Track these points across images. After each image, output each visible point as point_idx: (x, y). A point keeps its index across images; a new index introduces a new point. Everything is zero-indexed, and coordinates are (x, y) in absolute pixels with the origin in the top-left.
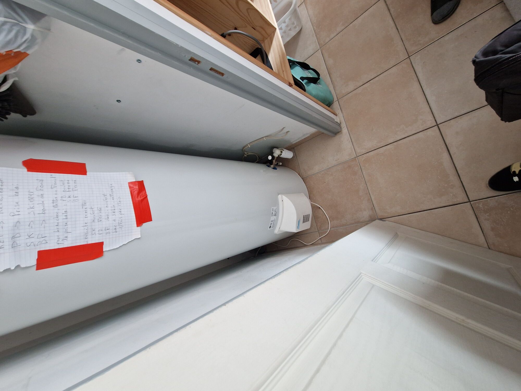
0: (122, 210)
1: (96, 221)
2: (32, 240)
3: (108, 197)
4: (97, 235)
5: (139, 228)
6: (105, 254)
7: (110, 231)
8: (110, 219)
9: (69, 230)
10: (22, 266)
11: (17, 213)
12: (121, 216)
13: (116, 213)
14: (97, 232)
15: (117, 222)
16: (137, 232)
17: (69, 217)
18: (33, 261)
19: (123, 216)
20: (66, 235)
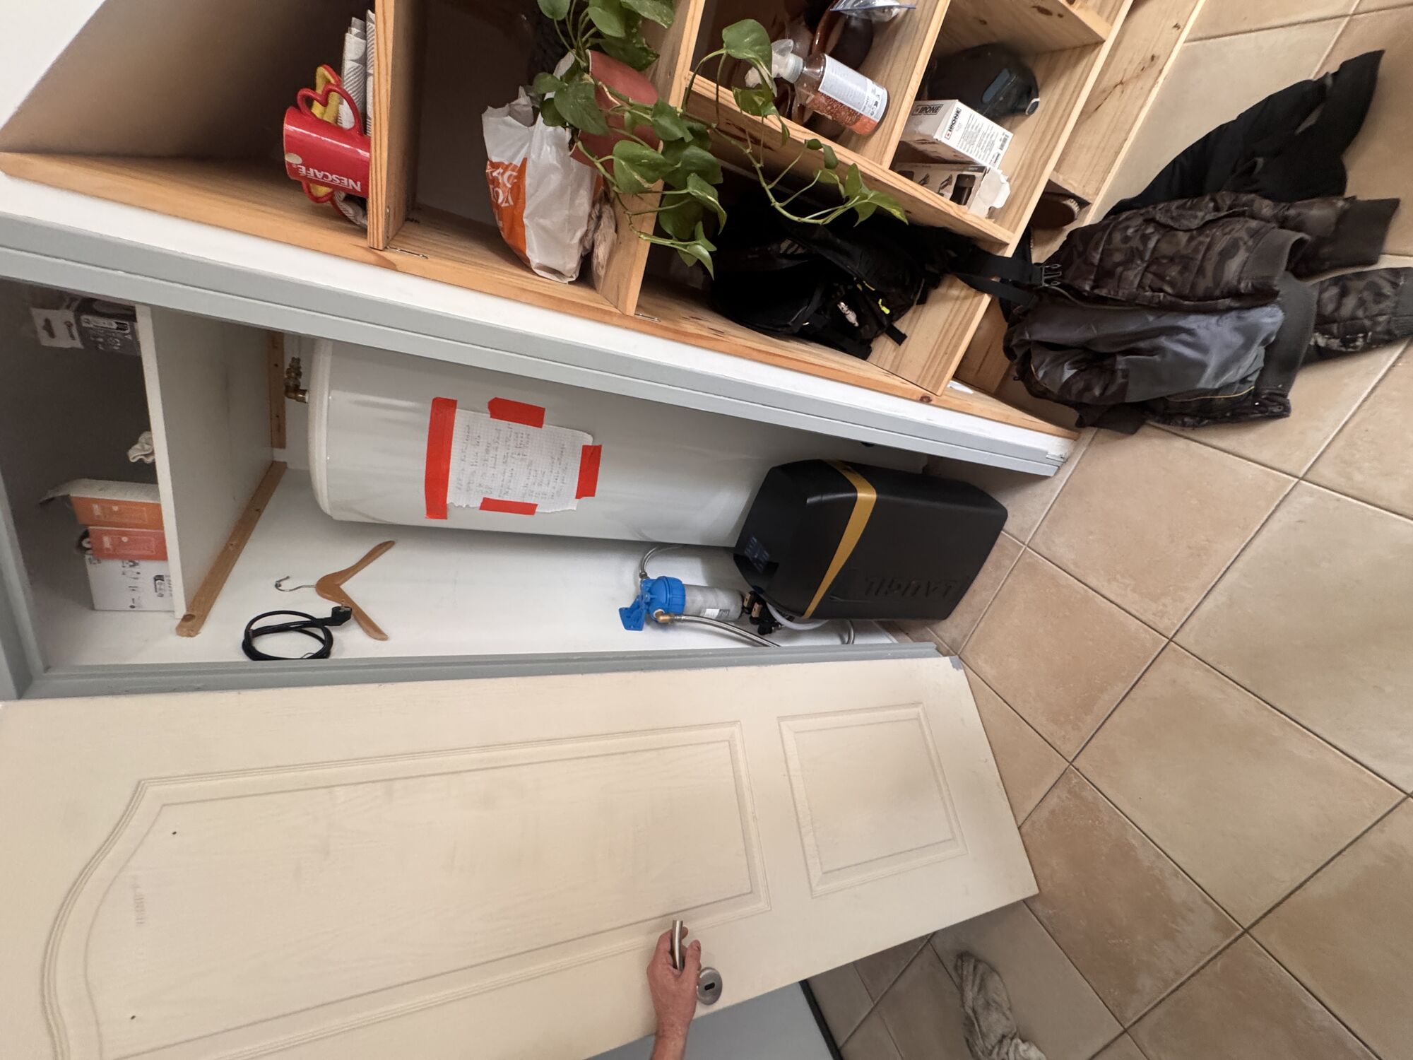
0: (565, 479)
1: (536, 484)
2: (482, 489)
3: (555, 461)
4: (534, 498)
5: (578, 500)
6: (536, 515)
7: (547, 496)
8: (550, 485)
9: (511, 487)
10: (471, 506)
11: (475, 464)
12: (561, 484)
13: (558, 481)
14: (534, 495)
15: (556, 490)
16: (573, 504)
17: (514, 475)
18: (479, 505)
19: (564, 485)
20: (507, 490)
